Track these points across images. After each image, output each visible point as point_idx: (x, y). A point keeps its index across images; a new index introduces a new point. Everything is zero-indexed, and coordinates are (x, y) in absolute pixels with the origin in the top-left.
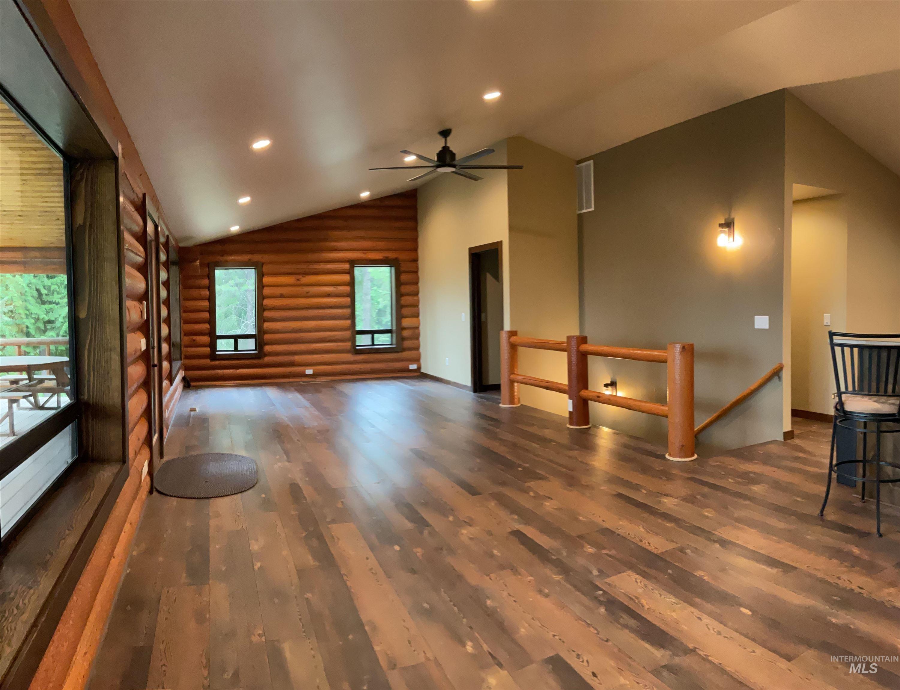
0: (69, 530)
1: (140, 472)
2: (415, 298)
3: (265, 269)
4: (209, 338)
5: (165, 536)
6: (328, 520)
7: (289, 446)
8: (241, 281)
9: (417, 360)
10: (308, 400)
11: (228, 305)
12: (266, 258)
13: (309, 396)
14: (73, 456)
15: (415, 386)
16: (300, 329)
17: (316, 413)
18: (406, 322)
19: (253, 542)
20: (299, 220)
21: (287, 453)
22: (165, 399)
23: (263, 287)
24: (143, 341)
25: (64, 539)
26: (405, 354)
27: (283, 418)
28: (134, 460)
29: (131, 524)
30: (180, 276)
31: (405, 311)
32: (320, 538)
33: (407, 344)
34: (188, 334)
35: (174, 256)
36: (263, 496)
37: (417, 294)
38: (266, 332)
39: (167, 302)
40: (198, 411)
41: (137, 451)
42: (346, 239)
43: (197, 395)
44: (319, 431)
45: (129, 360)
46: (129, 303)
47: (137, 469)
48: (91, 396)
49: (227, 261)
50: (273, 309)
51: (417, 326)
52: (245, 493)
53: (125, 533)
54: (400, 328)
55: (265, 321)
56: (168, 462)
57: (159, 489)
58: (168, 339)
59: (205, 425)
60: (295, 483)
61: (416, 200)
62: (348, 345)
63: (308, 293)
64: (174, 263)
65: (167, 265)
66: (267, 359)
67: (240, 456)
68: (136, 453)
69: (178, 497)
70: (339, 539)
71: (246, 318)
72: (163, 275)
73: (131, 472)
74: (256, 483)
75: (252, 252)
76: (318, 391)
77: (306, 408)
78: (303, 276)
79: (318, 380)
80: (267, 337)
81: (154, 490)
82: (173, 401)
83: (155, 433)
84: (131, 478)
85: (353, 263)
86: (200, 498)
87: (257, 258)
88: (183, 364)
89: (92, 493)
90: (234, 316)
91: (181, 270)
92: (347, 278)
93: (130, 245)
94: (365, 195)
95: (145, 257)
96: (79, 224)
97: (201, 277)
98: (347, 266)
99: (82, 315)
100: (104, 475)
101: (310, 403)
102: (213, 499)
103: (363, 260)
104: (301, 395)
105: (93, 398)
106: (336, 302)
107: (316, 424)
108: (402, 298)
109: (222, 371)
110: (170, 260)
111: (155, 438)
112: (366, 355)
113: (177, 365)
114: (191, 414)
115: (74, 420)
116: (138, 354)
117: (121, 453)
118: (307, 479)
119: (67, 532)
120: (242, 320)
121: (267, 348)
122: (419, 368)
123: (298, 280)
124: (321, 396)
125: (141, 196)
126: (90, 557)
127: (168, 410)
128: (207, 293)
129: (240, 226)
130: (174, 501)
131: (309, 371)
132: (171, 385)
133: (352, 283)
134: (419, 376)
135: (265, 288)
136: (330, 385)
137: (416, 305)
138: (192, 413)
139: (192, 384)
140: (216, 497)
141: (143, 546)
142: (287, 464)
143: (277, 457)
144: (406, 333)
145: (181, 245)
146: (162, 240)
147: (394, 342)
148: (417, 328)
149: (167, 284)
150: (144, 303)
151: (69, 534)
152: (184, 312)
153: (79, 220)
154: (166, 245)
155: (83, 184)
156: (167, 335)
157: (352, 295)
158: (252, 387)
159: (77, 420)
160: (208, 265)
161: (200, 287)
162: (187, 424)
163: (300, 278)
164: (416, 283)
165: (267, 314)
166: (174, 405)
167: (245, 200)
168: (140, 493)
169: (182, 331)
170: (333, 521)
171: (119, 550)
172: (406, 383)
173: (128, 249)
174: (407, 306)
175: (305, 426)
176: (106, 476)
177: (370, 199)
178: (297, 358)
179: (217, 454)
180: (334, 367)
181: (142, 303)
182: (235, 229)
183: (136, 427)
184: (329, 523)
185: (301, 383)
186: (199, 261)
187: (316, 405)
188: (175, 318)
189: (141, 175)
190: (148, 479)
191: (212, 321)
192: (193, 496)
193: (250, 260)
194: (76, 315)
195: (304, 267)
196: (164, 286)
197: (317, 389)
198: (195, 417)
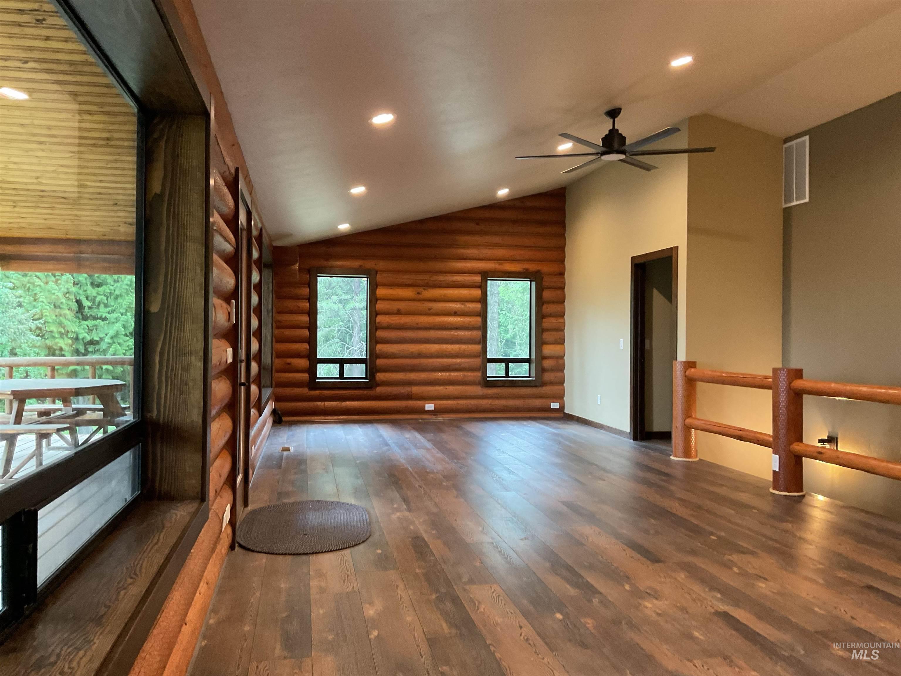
0: (131, 578)
1: (221, 518)
2: (561, 320)
3: (379, 278)
4: (308, 362)
5: (252, 600)
6: (465, 579)
7: (409, 493)
8: (347, 297)
9: (560, 397)
10: (429, 440)
11: (330, 327)
12: (381, 265)
13: (431, 436)
14: (133, 491)
15: (559, 428)
16: (420, 354)
17: (440, 455)
18: (548, 350)
19: (368, 606)
20: (421, 222)
21: (405, 500)
22: (252, 433)
23: (377, 300)
24: (230, 351)
25: (125, 589)
26: (546, 390)
27: (401, 460)
28: (214, 502)
29: (207, 584)
30: (274, 282)
31: (547, 336)
32: (456, 600)
33: (548, 377)
34: (280, 355)
35: (267, 257)
36: (379, 551)
37: (562, 315)
38: (378, 357)
39: (258, 311)
40: (292, 450)
41: (218, 490)
42: (477, 246)
43: (290, 433)
44: (445, 477)
45: (212, 372)
46: (215, 301)
47: (217, 514)
48: (162, 413)
49: (332, 267)
50: (389, 327)
51: (561, 354)
52: (356, 548)
53: (200, 594)
54: (541, 357)
55: (377, 342)
56: (253, 512)
57: (242, 543)
58: (258, 357)
59: (303, 467)
60: (418, 537)
61: (564, 202)
62: (478, 375)
63: (430, 309)
64: (267, 266)
65: (260, 264)
66: (379, 390)
67: (348, 504)
68: (216, 491)
69: (269, 553)
70: (479, 603)
71: (351, 344)
72: (255, 277)
73: (211, 514)
74: (370, 536)
75: (364, 257)
76: (441, 430)
77: (427, 449)
78: (424, 289)
79: (440, 418)
80: (380, 362)
81: (237, 545)
82: (261, 437)
83: (239, 474)
84: (209, 525)
85: (486, 275)
86: (297, 554)
87: (369, 264)
88: (273, 393)
89: (162, 536)
90: (336, 340)
91: (275, 275)
92: (477, 293)
93: (219, 227)
94: (503, 193)
95: (235, 247)
96: (156, 194)
97: (301, 284)
98: (478, 279)
99: (154, 308)
100: (176, 515)
101: (432, 444)
102: (314, 555)
103: (498, 272)
104: (421, 434)
105: (164, 414)
106: (463, 322)
107: (439, 467)
108: (544, 320)
109: (323, 403)
110: (264, 260)
111: (239, 478)
112: (499, 388)
113: (267, 392)
114: (283, 455)
115: (137, 444)
116: (223, 367)
117: (199, 489)
118: (434, 532)
119: (130, 581)
120: (347, 345)
121: (380, 376)
122: (562, 408)
123: (418, 293)
124: (445, 437)
125: (233, 171)
126: (158, 617)
127: (255, 447)
128: (308, 305)
129: (351, 224)
130: (263, 559)
131: (430, 407)
132: (260, 415)
133: (483, 300)
134: (563, 418)
135: (378, 302)
136: (455, 424)
137: (561, 329)
138: (285, 453)
139: (284, 419)
140: (319, 553)
141: (223, 612)
142: (407, 514)
143: (395, 506)
144: (547, 363)
145: (276, 244)
146: (255, 233)
147: (533, 374)
148: (562, 357)
149: (258, 287)
150: (233, 303)
151: (131, 584)
152: (278, 327)
153: (156, 187)
154: (259, 238)
155: (163, 144)
156: (256, 352)
157: (483, 314)
158: (361, 424)
159: (140, 444)
160: (309, 271)
161: (298, 298)
162: (279, 466)
163: (421, 292)
164: (562, 301)
165: (380, 334)
166: (261, 442)
167: (359, 190)
168: (219, 547)
169: (274, 352)
170: (471, 581)
171: (192, 615)
172: (547, 425)
173: (217, 231)
174: (548, 330)
175: (428, 471)
176: (179, 516)
177: (510, 198)
178: (415, 389)
179: (318, 501)
180: (461, 402)
181: (229, 303)
182: (344, 227)
183: (217, 460)
184: (465, 583)
185: (420, 421)
186: (298, 265)
187: (440, 446)
188: (267, 332)
189: (233, 145)
190: (229, 531)
191: (312, 341)
192: (287, 552)
193: (361, 266)
194: (146, 307)
195: (426, 277)
196: (255, 290)
197: (438, 428)
198: (288, 458)
